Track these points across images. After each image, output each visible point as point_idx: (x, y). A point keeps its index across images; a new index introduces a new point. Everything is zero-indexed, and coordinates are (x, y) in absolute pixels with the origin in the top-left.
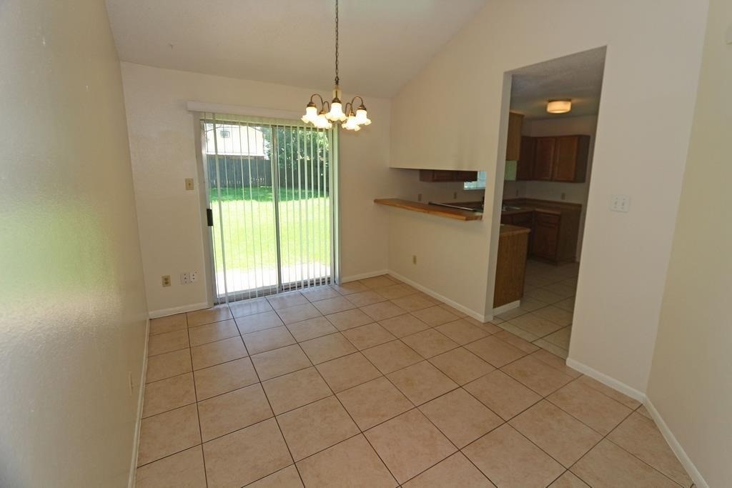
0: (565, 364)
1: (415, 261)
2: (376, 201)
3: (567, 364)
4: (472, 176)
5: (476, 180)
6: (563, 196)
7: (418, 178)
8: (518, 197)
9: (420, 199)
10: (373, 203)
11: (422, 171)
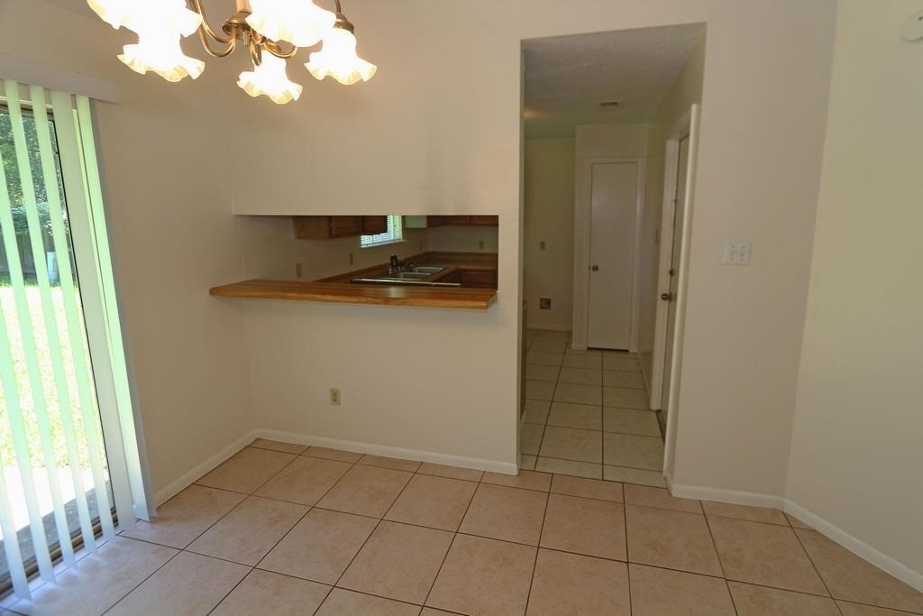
0: (670, 495)
1: (335, 397)
2: (214, 291)
3: (674, 495)
4: (378, 224)
5: (385, 230)
6: (481, 244)
7: (291, 233)
8: (423, 252)
9: (299, 274)
10: (208, 294)
11: (301, 222)
